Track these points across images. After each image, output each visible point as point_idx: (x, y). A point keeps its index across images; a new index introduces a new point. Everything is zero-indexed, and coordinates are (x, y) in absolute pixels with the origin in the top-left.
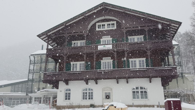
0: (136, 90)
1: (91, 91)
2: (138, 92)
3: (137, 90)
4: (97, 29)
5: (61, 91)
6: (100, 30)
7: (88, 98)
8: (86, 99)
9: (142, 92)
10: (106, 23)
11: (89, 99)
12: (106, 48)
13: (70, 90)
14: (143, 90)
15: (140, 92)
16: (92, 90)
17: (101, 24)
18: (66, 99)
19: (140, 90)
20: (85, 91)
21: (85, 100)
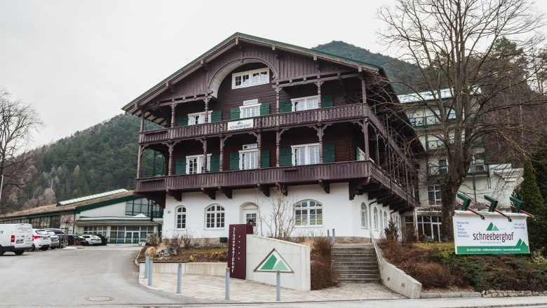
0: (302, 208)
1: (221, 212)
2: (305, 212)
3: (305, 208)
4: (234, 87)
5: (169, 212)
6: (238, 87)
7: (215, 225)
8: (213, 226)
9: (312, 211)
10: (250, 73)
11: (218, 226)
12: (241, 126)
13: (184, 210)
14: (315, 208)
15: (309, 212)
16: (223, 209)
17: (242, 74)
18: (179, 227)
19: (308, 208)
20: (211, 212)
21: (210, 228)
